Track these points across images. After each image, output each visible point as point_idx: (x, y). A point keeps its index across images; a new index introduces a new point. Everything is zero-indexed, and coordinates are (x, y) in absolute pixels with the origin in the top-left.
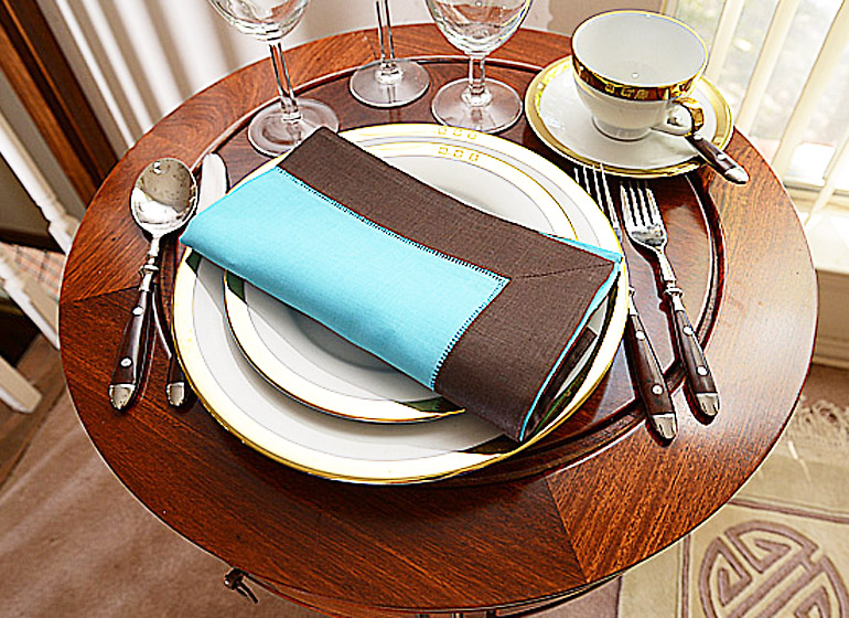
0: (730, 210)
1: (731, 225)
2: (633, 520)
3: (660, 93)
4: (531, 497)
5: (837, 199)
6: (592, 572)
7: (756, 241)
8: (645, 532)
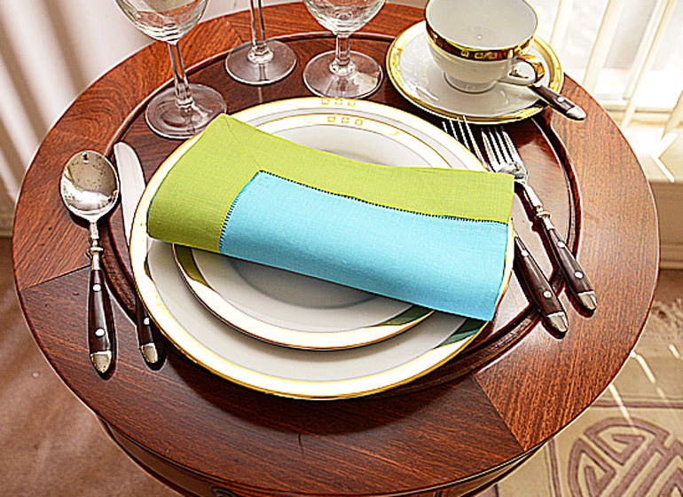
0: (572, 142)
1: (576, 154)
2: (549, 398)
3: (505, 54)
4: (466, 393)
5: (639, 116)
6: (526, 442)
7: (598, 165)
8: (560, 406)
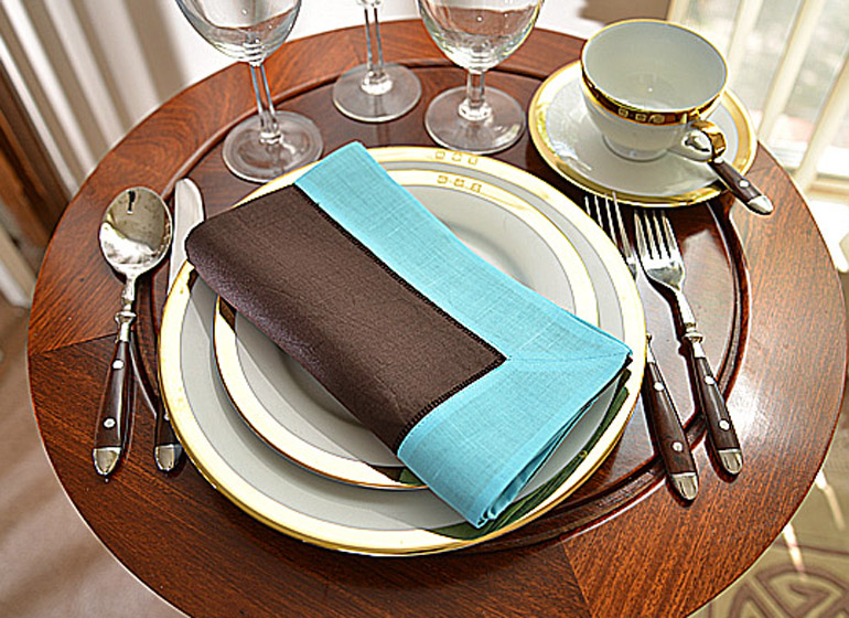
0: (754, 240)
1: (755, 258)
2: (654, 587)
3: (677, 118)
4: (547, 565)
7: (782, 276)
8: (666, 600)
